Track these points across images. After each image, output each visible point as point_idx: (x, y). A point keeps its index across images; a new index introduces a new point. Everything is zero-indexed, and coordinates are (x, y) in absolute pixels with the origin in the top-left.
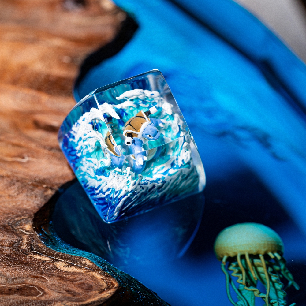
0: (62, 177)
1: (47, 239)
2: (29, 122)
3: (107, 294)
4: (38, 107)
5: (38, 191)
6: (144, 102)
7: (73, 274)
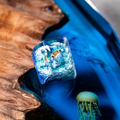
0: (31, 66)
1: (21, 86)
2: (25, 47)
3: (36, 107)
4: (29, 42)
5: (22, 70)
6: (60, 47)
7: (27, 98)
